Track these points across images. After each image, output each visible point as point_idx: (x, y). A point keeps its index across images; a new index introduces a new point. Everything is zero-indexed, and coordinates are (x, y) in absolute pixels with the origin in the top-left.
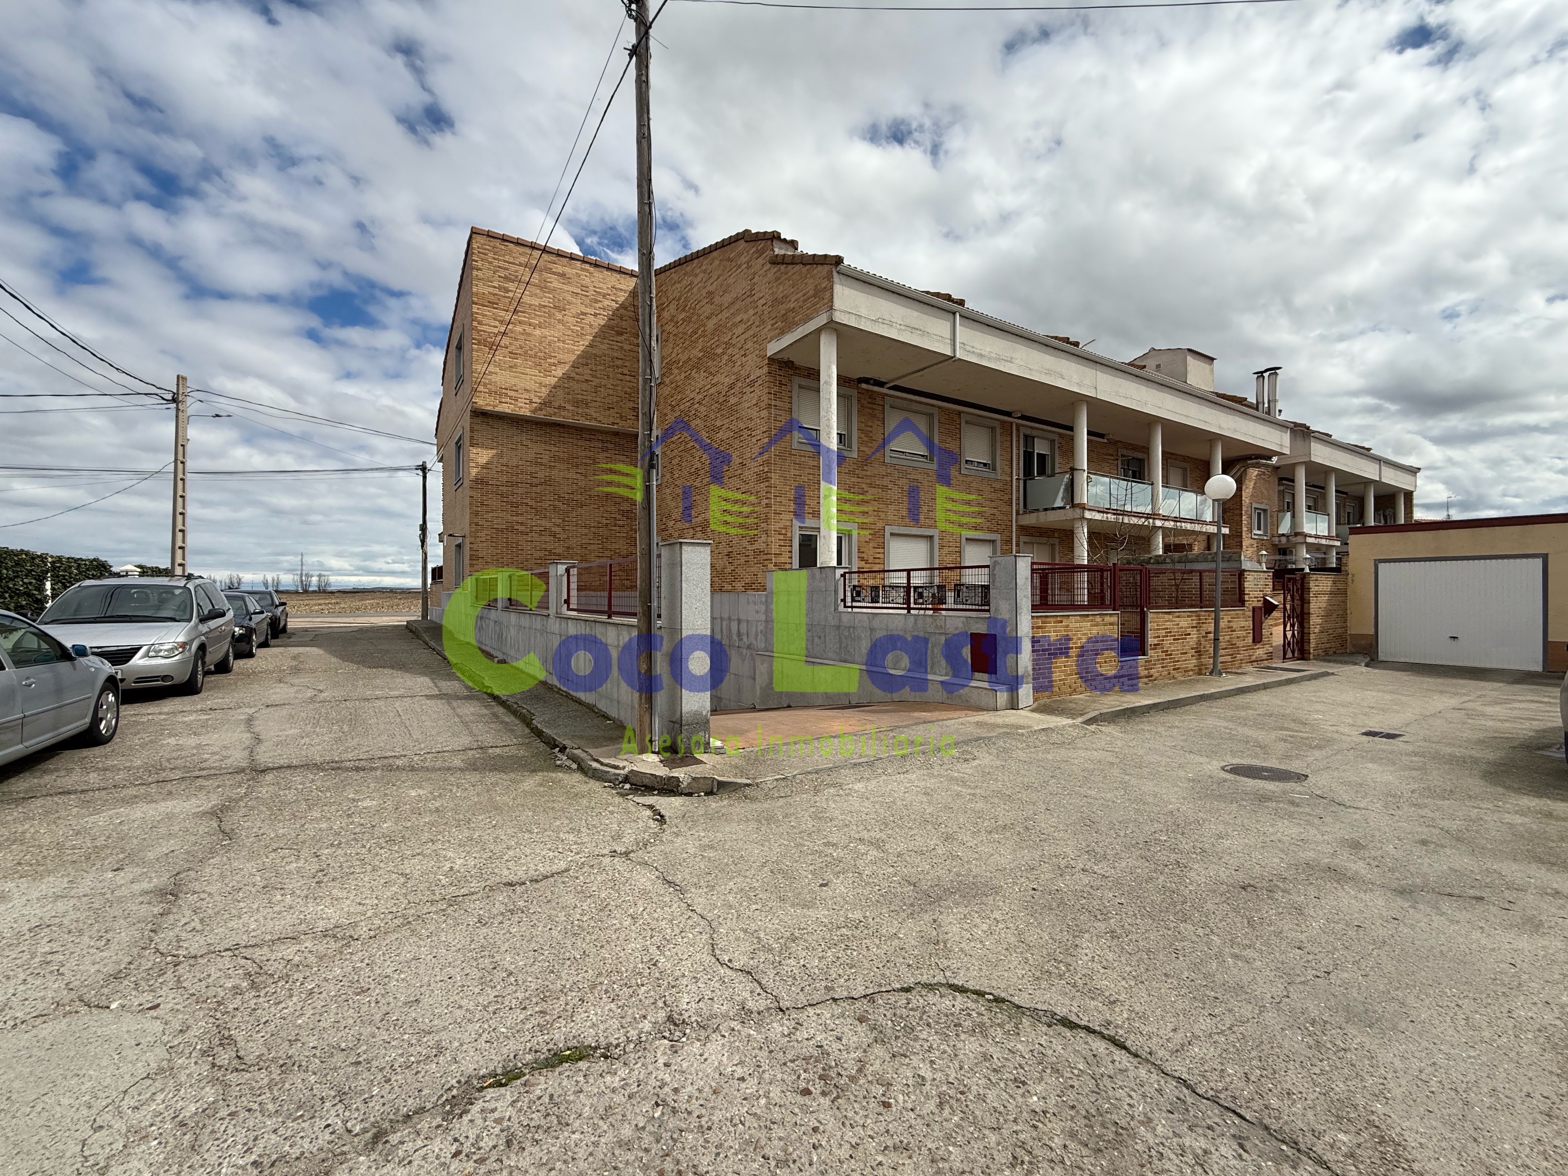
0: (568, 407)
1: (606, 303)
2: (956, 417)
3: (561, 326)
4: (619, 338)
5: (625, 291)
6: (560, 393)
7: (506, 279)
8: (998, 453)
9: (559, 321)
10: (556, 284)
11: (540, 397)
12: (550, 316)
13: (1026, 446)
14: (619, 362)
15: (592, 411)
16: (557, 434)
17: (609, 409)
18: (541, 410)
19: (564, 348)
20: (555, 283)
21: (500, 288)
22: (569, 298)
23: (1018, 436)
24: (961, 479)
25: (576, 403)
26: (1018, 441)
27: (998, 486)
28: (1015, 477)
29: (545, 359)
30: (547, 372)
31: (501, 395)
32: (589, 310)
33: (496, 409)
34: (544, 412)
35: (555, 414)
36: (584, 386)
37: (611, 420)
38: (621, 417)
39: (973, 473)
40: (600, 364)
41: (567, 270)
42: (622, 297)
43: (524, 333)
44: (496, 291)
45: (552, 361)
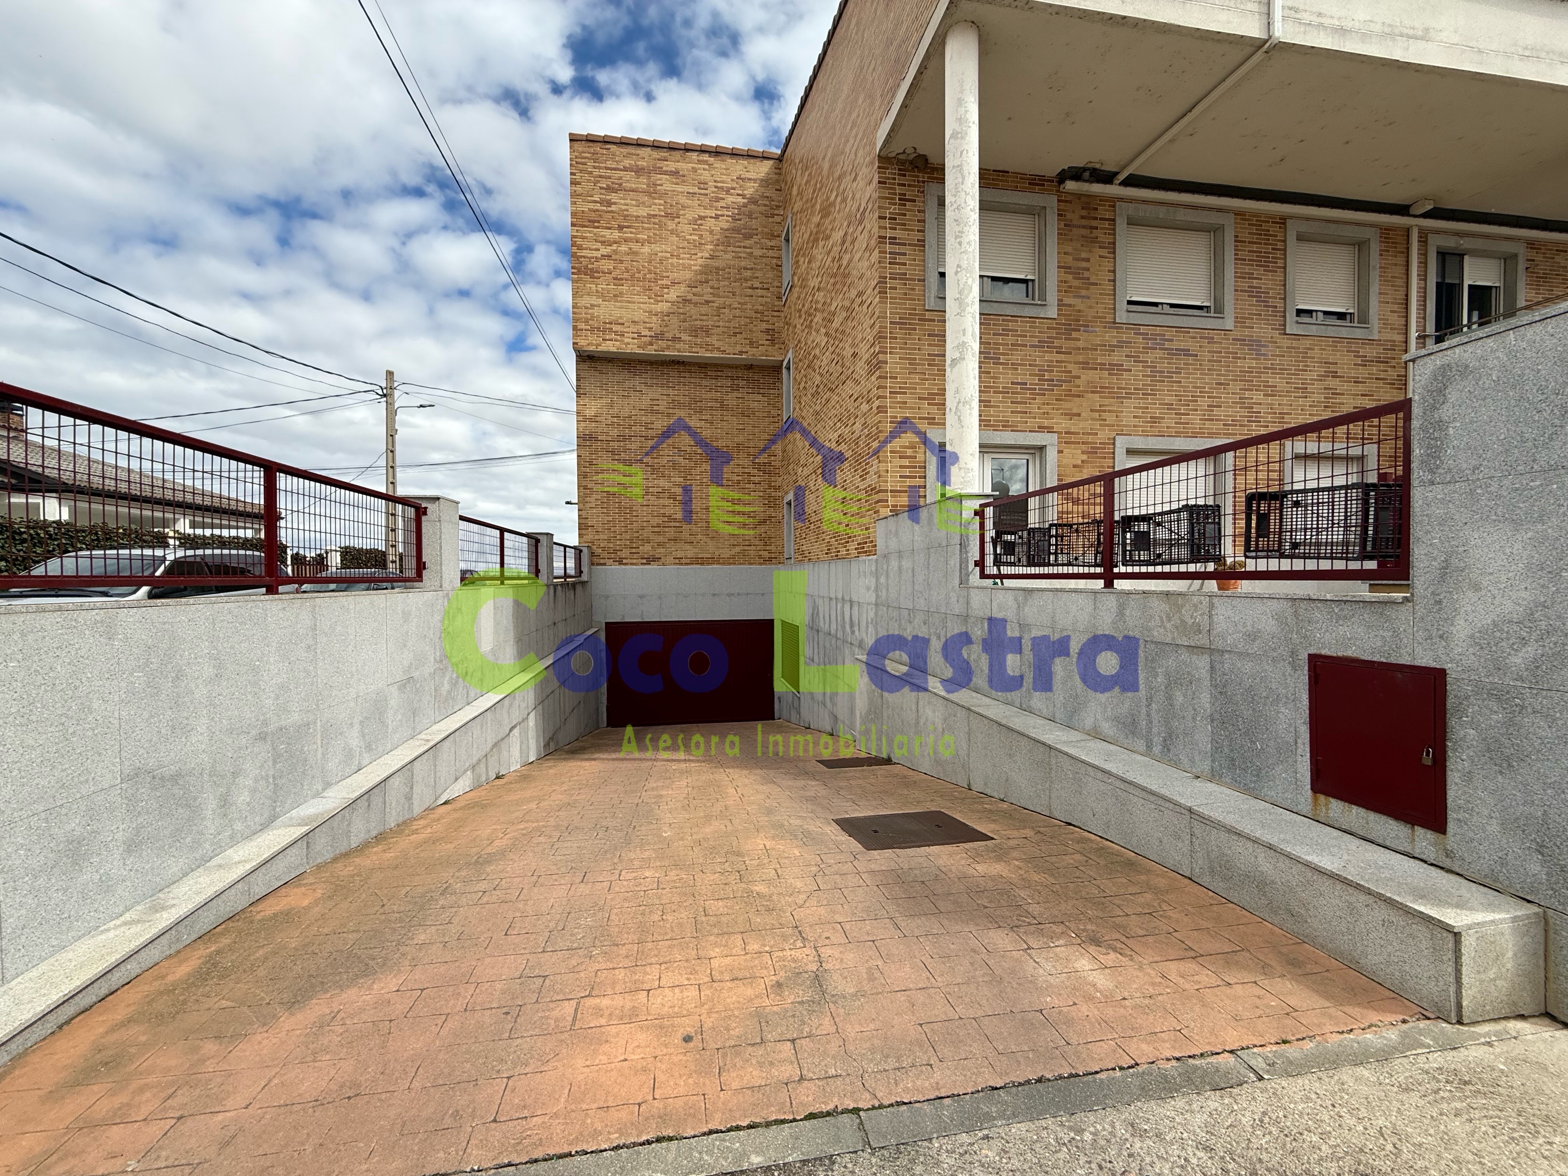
0: (685, 337)
1: (730, 199)
2: (1274, 229)
3: (674, 238)
4: (747, 243)
5: (755, 180)
6: (674, 321)
7: (609, 189)
8: (1375, 288)
9: (672, 232)
10: (668, 186)
11: (650, 329)
12: (661, 226)
13: (1442, 271)
14: (748, 274)
15: (713, 340)
16: (676, 374)
17: (735, 334)
18: (651, 344)
19: (679, 264)
20: (666, 184)
21: (601, 202)
22: (683, 200)
23: (1423, 254)
24: (1285, 342)
25: (694, 332)
26: (1424, 264)
27: (1371, 352)
28: (1414, 334)
29: (656, 280)
30: (658, 297)
31: (604, 331)
32: (709, 213)
33: (600, 349)
34: (655, 347)
35: (668, 348)
36: (704, 309)
37: (739, 348)
38: (751, 343)
39: (1313, 331)
40: (724, 279)
41: (680, 165)
42: (750, 189)
43: (632, 252)
44: (598, 206)
45: (664, 282)
